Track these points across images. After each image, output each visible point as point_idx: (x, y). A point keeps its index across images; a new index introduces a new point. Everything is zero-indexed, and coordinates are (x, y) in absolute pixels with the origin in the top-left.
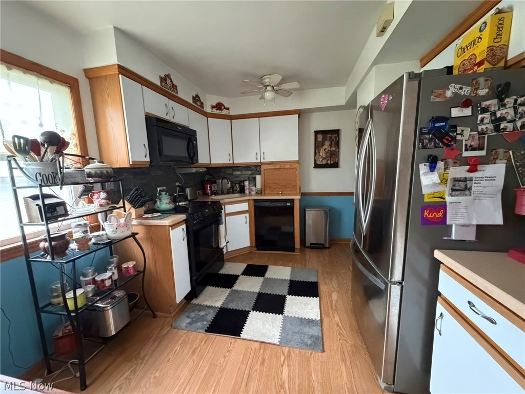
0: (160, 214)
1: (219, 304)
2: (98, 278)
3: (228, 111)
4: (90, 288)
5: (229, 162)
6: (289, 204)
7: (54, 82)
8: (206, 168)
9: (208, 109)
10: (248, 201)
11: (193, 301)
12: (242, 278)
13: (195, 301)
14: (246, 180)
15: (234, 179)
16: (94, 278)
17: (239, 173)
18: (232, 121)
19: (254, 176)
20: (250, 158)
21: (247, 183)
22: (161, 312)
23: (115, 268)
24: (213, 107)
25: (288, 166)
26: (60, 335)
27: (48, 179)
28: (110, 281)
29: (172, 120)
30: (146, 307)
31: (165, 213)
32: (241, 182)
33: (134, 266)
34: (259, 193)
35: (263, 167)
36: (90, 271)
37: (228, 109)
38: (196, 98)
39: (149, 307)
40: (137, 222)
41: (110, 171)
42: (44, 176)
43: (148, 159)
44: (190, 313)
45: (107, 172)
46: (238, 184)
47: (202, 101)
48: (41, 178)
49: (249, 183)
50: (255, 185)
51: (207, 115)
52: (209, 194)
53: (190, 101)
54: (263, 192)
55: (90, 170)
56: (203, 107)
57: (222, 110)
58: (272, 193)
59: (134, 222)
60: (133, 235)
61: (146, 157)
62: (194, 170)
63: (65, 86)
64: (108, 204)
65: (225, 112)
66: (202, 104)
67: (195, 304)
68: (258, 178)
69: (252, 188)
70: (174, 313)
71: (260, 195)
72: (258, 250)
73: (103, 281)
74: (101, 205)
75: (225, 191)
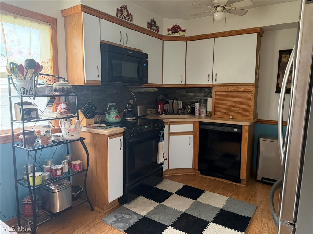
0: (105, 125)
1: (144, 213)
2: (53, 168)
3: (183, 33)
4: (47, 173)
5: (181, 83)
6: (237, 130)
7: (41, 23)
8: (158, 88)
9: (163, 32)
10: (194, 122)
11: (124, 205)
12: (174, 196)
13: (126, 206)
14: (197, 102)
15: (187, 100)
16: (51, 167)
17: (192, 94)
18: (187, 42)
19: (206, 98)
20: (202, 80)
21: (197, 105)
22: (97, 207)
23: (66, 163)
24: (169, 30)
25: (242, 89)
26: (26, 202)
27: (27, 92)
28: (61, 171)
29: (125, 45)
30: (86, 200)
31: (109, 124)
32: (192, 103)
33: (80, 164)
34: (209, 115)
35: (214, 90)
36: (50, 161)
37: (184, 31)
38: (152, 24)
39: (88, 199)
40: (86, 129)
41: (69, 88)
42: (25, 89)
43: (100, 79)
44: (119, 214)
45: (67, 88)
46: (190, 105)
47: (157, 25)
48: (24, 91)
49: (200, 105)
50: (206, 107)
51: (162, 38)
52: (159, 112)
53: (145, 26)
54: (213, 116)
55: (56, 86)
56: (158, 31)
57: (178, 32)
58: (222, 116)
59: (84, 129)
60: (82, 139)
61: (98, 77)
62: (145, 90)
63: (48, 25)
64: (65, 113)
65: (180, 34)
66: (158, 28)
67: (125, 208)
68: (210, 100)
69: (202, 110)
70: (107, 211)
71: (209, 118)
72: (201, 173)
73: (56, 170)
74: (61, 113)
75: (175, 111)
